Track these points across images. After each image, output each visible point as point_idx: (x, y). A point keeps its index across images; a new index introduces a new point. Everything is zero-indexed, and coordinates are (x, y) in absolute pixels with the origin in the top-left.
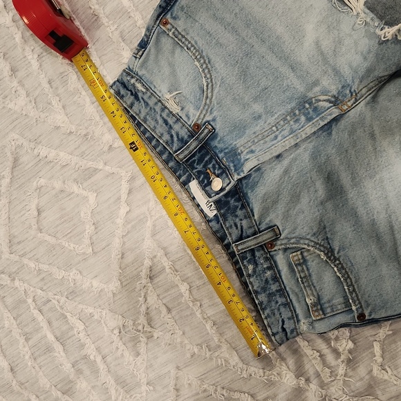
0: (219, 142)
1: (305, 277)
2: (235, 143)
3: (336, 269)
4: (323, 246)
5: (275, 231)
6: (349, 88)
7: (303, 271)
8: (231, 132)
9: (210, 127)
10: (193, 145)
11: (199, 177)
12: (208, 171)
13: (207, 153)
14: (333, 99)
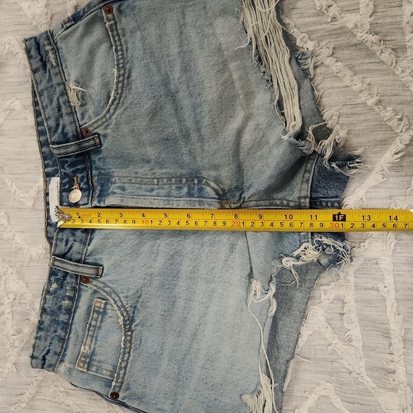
0: (100, 159)
1: (95, 326)
2: (114, 170)
3: (123, 338)
4: (127, 312)
5: (98, 271)
6: (241, 192)
7: (96, 320)
8: (115, 157)
9: (98, 141)
10: (72, 148)
11: (64, 179)
12: (75, 178)
13: (83, 162)
14: (221, 192)
